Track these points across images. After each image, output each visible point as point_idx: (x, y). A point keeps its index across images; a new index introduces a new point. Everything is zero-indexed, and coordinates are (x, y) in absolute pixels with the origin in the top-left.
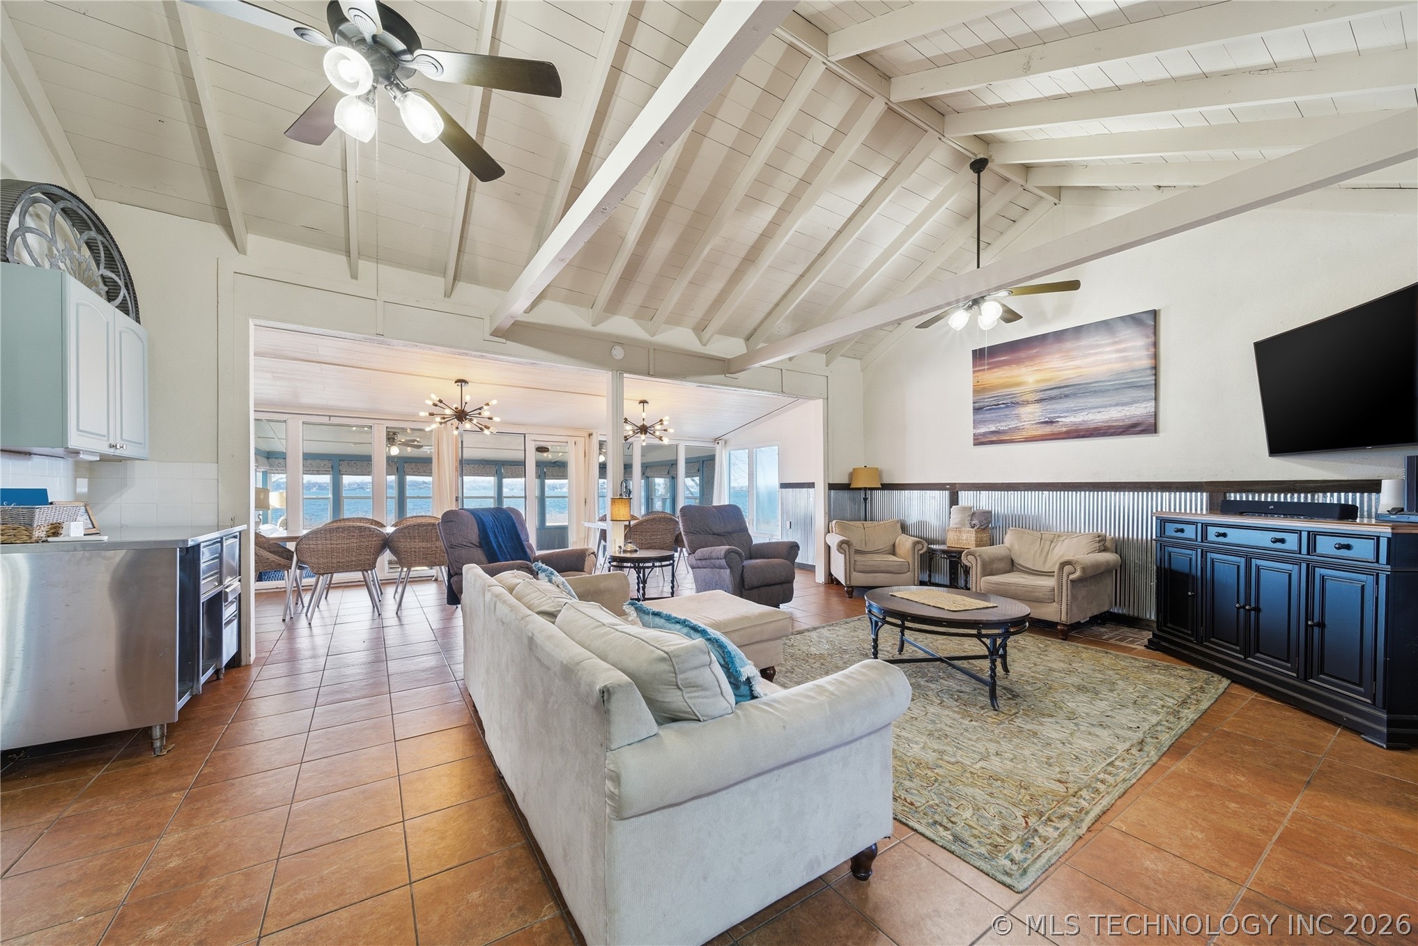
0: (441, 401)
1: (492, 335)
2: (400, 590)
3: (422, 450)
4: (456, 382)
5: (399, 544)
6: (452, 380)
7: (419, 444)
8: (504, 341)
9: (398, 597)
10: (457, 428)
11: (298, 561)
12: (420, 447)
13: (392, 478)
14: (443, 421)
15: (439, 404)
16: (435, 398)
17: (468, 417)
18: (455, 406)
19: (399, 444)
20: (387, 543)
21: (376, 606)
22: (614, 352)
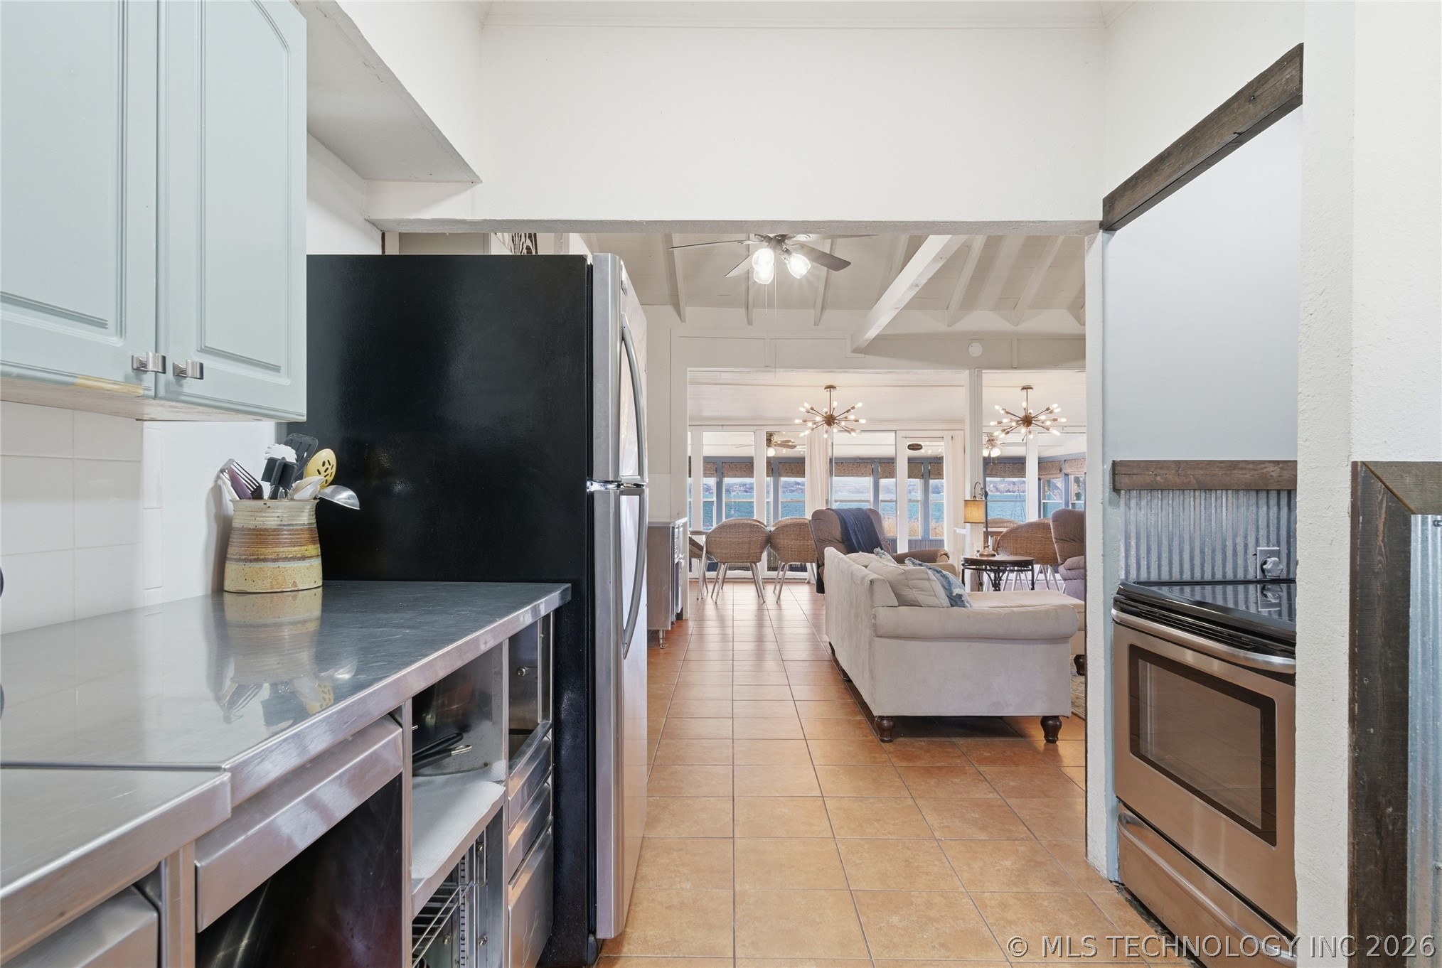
0: (812, 409)
1: (853, 352)
2: (778, 587)
3: (795, 449)
4: (826, 388)
5: (778, 541)
6: (821, 386)
7: (793, 444)
8: (863, 355)
9: (777, 592)
10: (827, 432)
11: (707, 552)
12: (793, 447)
13: (770, 480)
14: (815, 426)
15: (811, 411)
16: (808, 406)
17: (836, 421)
18: (825, 410)
19: (775, 445)
20: (769, 540)
21: (761, 596)
22: (971, 350)
